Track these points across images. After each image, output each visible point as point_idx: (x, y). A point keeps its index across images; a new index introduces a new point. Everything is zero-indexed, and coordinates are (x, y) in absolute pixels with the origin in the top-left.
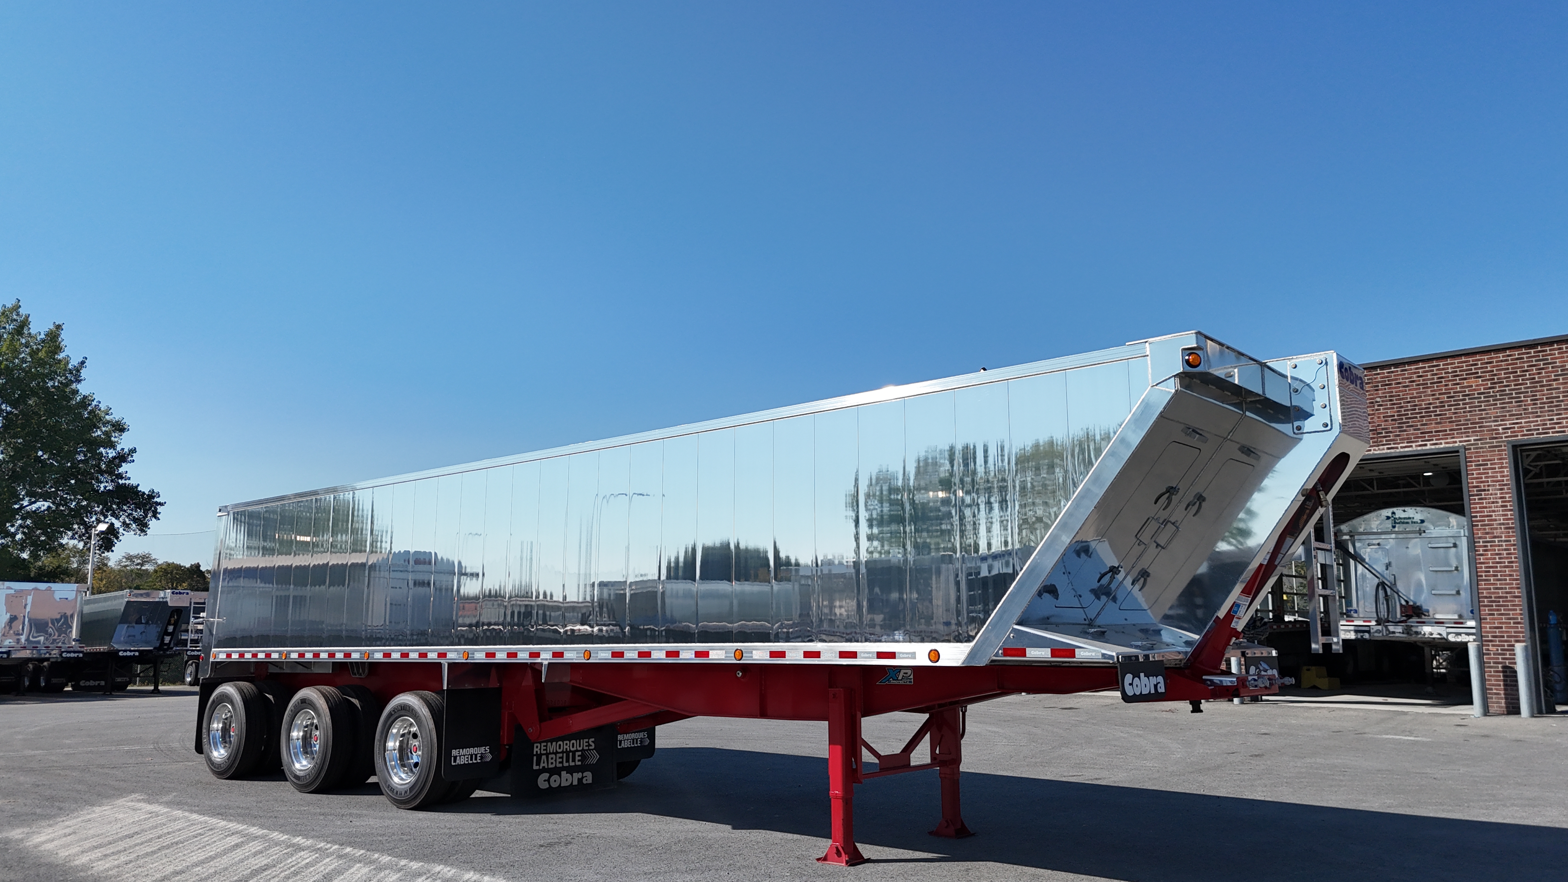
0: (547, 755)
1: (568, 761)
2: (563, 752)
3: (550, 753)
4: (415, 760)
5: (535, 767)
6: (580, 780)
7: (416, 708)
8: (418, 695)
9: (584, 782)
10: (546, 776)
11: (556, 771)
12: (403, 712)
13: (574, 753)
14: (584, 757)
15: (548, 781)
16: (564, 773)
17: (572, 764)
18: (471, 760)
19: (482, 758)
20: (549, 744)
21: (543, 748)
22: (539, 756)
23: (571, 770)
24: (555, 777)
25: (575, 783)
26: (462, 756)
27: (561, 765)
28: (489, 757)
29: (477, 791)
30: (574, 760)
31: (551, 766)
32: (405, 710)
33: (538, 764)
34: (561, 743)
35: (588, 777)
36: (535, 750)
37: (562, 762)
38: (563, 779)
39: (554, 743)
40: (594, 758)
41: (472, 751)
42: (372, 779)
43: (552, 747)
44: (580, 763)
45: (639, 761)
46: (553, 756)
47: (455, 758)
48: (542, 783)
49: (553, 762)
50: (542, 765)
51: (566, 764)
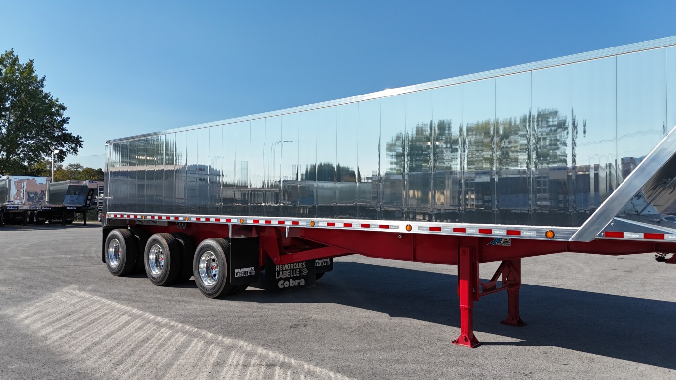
0: (283, 271)
1: (292, 274)
2: (290, 270)
3: (284, 270)
4: (214, 273)
5: (277, 277)
6: (299, 283)
7: (215, 247)
8: (215, 240)
9: (301, 284)
10: (282, 281)
11: (287, 279)
12: (208, 249)
13: (296, 269)
14: (300, 272)
15: (283, 284)
16: (291, 280)
17: (295, 275)
18: (245, 274)
19: (250, 273)
20: (284, 265)
21: (281, 268)
22: (279, 272)
23: (294, 278)
24: (287, 282)
25: (297, 285)
26: (240, 273)
27: (289, 276)
28: (253, 273)
29: (248, 287)
30: (295, 273)
31: (284, 277)
32: (209, 248)
33: (278, 276)
34: (289, 265)
35: (303, 282)
36: (277, 268)
37: (290, 275)
38: (291, 283)
39: (286, 265)
40: (305, 272)
41: (245, 269)
42: (192, 278)
43: (285, 267)
44: (298, 275)
45: (324, 273)
46: (286, 271)
47: (237, 273)
48: (280, 285)
49: (286, 275)
50: (280, 276)
51: (292, 276)
